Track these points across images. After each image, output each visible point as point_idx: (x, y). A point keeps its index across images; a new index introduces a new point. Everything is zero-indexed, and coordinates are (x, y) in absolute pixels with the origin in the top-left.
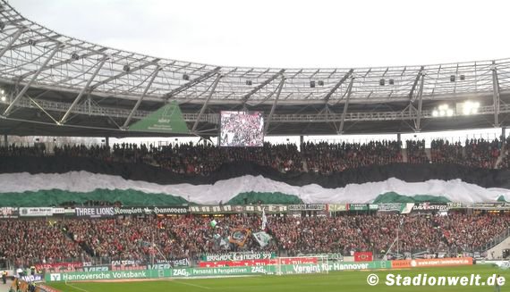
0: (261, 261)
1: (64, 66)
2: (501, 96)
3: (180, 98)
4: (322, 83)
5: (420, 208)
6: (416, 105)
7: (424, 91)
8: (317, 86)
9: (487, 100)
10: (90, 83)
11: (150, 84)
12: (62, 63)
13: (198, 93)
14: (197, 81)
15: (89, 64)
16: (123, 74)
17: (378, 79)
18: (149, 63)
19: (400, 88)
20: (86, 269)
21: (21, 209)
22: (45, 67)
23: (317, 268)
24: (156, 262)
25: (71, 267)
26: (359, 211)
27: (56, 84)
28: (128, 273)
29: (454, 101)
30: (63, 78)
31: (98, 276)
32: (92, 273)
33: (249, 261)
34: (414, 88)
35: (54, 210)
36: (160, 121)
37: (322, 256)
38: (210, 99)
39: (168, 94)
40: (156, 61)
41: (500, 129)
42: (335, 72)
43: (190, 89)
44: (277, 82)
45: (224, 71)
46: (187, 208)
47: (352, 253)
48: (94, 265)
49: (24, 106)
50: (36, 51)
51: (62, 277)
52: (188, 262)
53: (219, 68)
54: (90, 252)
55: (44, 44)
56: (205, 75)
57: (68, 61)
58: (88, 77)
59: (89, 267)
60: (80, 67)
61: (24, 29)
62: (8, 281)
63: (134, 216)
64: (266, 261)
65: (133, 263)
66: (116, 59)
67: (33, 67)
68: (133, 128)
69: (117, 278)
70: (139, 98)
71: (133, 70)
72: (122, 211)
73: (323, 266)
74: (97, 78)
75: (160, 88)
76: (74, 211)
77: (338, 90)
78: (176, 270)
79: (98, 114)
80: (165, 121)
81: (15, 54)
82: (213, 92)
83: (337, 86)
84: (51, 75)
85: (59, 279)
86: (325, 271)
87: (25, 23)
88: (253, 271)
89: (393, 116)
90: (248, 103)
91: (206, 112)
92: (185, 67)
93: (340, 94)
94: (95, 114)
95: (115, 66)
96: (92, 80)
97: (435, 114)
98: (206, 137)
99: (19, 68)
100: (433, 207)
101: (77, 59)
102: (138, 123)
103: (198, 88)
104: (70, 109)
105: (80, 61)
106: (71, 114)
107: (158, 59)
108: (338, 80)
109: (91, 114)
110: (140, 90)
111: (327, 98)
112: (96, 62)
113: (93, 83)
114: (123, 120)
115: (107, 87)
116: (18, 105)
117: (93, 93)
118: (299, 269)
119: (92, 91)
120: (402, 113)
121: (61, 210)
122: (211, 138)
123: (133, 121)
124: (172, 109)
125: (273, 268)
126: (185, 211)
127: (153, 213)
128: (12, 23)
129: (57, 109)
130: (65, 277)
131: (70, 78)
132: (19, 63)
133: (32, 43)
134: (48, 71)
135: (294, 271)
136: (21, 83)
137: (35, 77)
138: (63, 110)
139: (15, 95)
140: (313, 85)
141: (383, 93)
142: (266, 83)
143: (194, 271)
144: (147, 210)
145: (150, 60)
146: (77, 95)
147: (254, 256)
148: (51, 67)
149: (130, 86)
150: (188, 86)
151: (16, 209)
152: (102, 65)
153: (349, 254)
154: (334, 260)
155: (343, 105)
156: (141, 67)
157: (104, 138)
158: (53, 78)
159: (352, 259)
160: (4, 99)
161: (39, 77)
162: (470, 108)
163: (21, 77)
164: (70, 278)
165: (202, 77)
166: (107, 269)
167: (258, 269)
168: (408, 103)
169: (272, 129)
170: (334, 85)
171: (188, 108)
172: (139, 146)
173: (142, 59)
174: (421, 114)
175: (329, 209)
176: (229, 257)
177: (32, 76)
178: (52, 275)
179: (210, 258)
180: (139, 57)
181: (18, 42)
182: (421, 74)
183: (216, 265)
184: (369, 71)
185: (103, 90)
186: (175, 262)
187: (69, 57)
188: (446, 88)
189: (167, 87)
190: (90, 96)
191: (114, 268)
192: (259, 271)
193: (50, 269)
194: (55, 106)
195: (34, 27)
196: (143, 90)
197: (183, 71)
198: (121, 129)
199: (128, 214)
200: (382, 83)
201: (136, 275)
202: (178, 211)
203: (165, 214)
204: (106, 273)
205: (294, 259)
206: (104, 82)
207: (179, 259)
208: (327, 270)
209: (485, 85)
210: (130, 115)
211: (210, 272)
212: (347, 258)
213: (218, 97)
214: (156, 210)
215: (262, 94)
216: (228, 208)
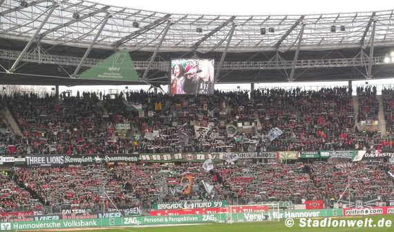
0: (212, 209)
1: (13, 14)
3: (131, 46)
4: (272, 30)
5: (372, 155)
6: (367, 51)
7: (376, 37)
8: (268, 33)
10: (39, 31)
11: (100, 31)
12: (11, 10)
13: (148, 41)
14: (147, 28)
15: (39, 11)
16: (73, 22)
17: (329, 26)
18: (99, 11)
19: (352, 34)
20: (37, 218)
24: (107, 211)
25: (21, 215)
26: (310, 159)
27: (4, 32)
28: (79, 222)
30: (12, 26)
31: (48, 226)
32: (42, 221)
33: (200, 210)
34: (365, 35)
35: (4, 159)
36: (110, 69)
37: (273, 204)
38: (159, 47)
39: (118, 42)
40: (105, 8)
42: (285, 19)
43: (140, 37)
44: (227, 29)
45: (174, 18)
46: (138, 156)
47: (303, 201)
48: (45, 214)
51: (12, 226)
52: (139, 211)
53: (169, 15)
56: (155, 22)
57: (17, 9)
58: (37, 24)
59: (39, 217)
60: (30, 15)
63: (84, 165)
64: (217, 209)
65: (83, 211)
66: (65, 6)
68: (83, 76)
69: (68, 227)
70: (89, 46)
71: (83, 18)
72: (73, 160)
73: (274, 214)
74: (47, 26)
75: (112, 33)
76: (24, 160)
77: (289, 37)
78: (127, 219)
79: (48, 62)
80: (115, 69)
82: (163, 39)
83: (288, 33)
85: (9, 228)
86: (276, 219)
88: (203, 220)
89: (345, 63)
90: (199, 50)
91: (156, 60)
92: (136, 14)
93: (291, 40)
94: (45, 62)
95: (64, 14)
96: (41, 28)
97: (387, 60)
98: (156, 85)
100: (384, 155)
101: (27, 6)
102: (88, 71)
103: (149, 36)
104: (20, 57)
105: (29, 9)
106: (21, 62)
107: (108, 7)
108: (288, 27)
109: (40, 62)
110: (89, 38)
111: (278, 45)
112: (45, 9)
113: (42, 31)
114: (73, 68)
115: (56, 35)
117: (42, 41)
118: (250, 217)
119: (41, 38)
120: (354, 60)
121: (11, 159)
122: (161, 86)
123: (83, 70)
124: (122, 56)
125: (223, 216)
126: (135, 159)
127: (104, 161)
129: (5, 57)
130: (16, 226)
131: (20, 26)
135: (245, 219)
138: (12, 58)
140: (263, 32)
141: (334, 40)
142: (216, 30)
143: (145, 219)
144: (97, 159)
145: (100, 7)
146: (27, 42)
147: (206, 204)
149: (81, 33)
150: (137, 33)
152: (51, 13)
153: (300, 202)
154: (284, 208)
155: (294, 52)
156: (91, 15)
157: (54, 87)
158: (2, 26)
159: (303, 207)
164: (21, 227)
165: (152, 24)
166: (58, 217)
167: (209, 217)
168: (358, 50)
169: (222, 77)
170: (284, 32)
171: (138, 55)
173: (91, 7)
174: (372, 61)
175: (280, 156)
176: (179, 205)
178: (2, 224)
179: (160, 206)
180: (89, 5)
182: (373, 19)
183: (167, 214)
184: (320, 18)
185: (53, 38)
186: (126, 211)
187: (17, 5)
189: (117, 35)
190: (38, 44)
191: (64, 217)
192: (211, 219)
194: (5, 54)
196: (93, 38)
197: (133, 18)
198: (71, 77)
199: (78, 163)
200: (333, 30)
201: (87, 224)
202: (129, 159)
203: (116, 163)
204: (56, 221)
205: (244, 208)
206: (54, 30)
207: (130, 208)
208: (279, 218)
210: (80, 63)
211: (161, 220)
212: (298, 207)
213: (169, 44)
214: (107, 158)
215: (213, 41)
216: (178, 156)
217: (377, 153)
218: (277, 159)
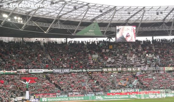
0: (134, 92)
3: (99, 21)
4: (162, 13)
8: (160, 14)
10: (59, 15)
11: (85, 14)
13: (106, 18)
14: (106, 13)
15: (59, 6)
16: (73, 10)
18: (85, 5)
20: (58, 96)
21: (30, 70)
22: (39, 8)
23: (159, 96)
24: (88, 93)
25: (51, 95)
27: (44, 15)
28: (76, 98)
30: (47, 12)
31: (63, 99)
32: (60, 98)
33: (129, 93)
35: (44, 70)
36: (90, 31)
37: (162, 90)
38: (111, 21)
39: (93, 19)
42: (168, 8)
43: (103, 16)
44: (141, 12)
45: (118, 8)
48: (61, 94)
49: (30, 25)
51: (47, 99)
52: (102, 93)
53: (116, 7)
56: (110, 10)
58: (58, 12)
59: (59, 95)
60: (55, 8)
63: (78, 73)
64: (137, 93)
65: (78, 93)
66: (70, 4)
67: (34, 8)
68: (78, 34)
69: (71, 100)
70: (80, 21)
71: (78, 8)
72: (73, 71)
73: (163, 95)
74: (62, 12)
76: (52, 71)
77: (169, 16)
78: (97, 97)
79: (63, 28)
80: (92, 31)
81: (26, 2)
82: (113, 17)
83: (169, 14)
84: (42, 11)
85: (46, 100)
86: (163, 97)
88: (131, 97)
90: (129, 22)
91: (110, 26)
92: (101, 6)
94: (62, 28)
95: (70, 7)
96: (60, 13)
98: (110, 38)
99: (28, 8)
101: (53, 4)
102: (80, 32)
103: (107, 16)
104: (51, 26)
105: (55, 5)
106: (51, 28)
107: (89, 4)
108: (169, 11)
109: (59, 28)
110: (81, 17)
111: (164, 19)
112: (61, 5)
113: (60, 15)
114: (74, 31)
115: (66, 16)
116: (28, 24)
117: (60, 19)
118: (152, 96)
119: (60, 18)
121: (47, 70)
122: (112, 38)
123: (78, 31)
124: (95, 25)
125: (140, 96)
126: (101, 70)
127: (87, 71)
129: (45, 26)
130: (49, 100)
131: (50, 12)
134: (41, 10)
135: (149, 97)
136: (29, 15)
137: (35, 12)
138: (47, 27)
139: (26, 20)
140: (158, 14)
142: (137, 13)
143: (105, 97)
144: (84, 70)
145: (85, 4)
146: (53, 20)
147: (132, 90)
148: (42, 8)
149: (77, 15)
150: (102, 15)
151: (27, 70)
152: (64, 6)
154: (167, 92)
155: (171, 22)
156: (81, 7)
157: (65, 39)
158: (43, 13)
160: (22, 22)
161: (37, 12)
163: (29, 12)
164: (51, 100)
165: (108, 11)
166: (67, 96)
167: (133, 96)
169: (139, 34)
170: (167, 14)
171: (102, 25)
172: (80, 42)
173: (81, 4)
175: (165, 69)
176: (120, 91)
177: (34, 12)
178: (43, 99)
179: (112, 91)
180: (81, 3)
183: (115, 95)
185: (65, 18)
186: (96, 93)
187: (50, 3)
189: (92, 16)
190: (59, 20)
191: (70, 96)
192: (134, 97)
193: (42, 96)
194: (44, 25)
196: (82, 17)
197: (100, 8)
198: (73, 35)
199: (76, 72)
201: (80, 99)
202: (98, 70)
203: (92, 72)
204: (66, 98)
205: (149, 92)
206: (65, 14)
207: (98, 92)
208: (165, 97)
210: (76, 28)
211: (112, 97)
212: (173, 91)
213: (116, 20)
214: (88, 70)
215: (135, 18)
216: (120, 69)
218: (164, 70)
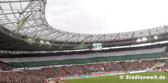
0: (103, 73)
2: (151, 36)
3: (84, 42)
4: (113, 36)
6: (133, 40)
7: (135, 36)
9: (148, 37)
10: (66, 40)
12: (60, 36)
13: (88, 40)
14: (88, 38)
15: (66, 36)
16: (73, 37)
19: (129, 36)
20: (68, 77)
22: (57, 37)
23: (114, 74)
24: (82, 75)
25: (65, 77)
26: (122, 62)
28: (76, 77)
29: (141, 38)
31: (70, 78)
33: (100, 74)
34: (132, 36)
35: (61, 66)
36: (81, 46)
37: (115, 72)
38: (90, 41)
39: (82, 41)
40: (79, 34)
41: (151, 43)
42: (116, 34)
44: (104, 37)
49: (53, 45)
50: (55, 34)
51: (63, 79)
52: (88, 74)
53: (92, 35)
54: (68, 73)
55: (57, 32)
56: (89, 36)
57: (62, 36)
58: (66, 38)
60: (64, 37)
61: (52, 30)
62: (53, 80)
63: (77, 66)
64: (104, 73)
65: (77, 75)
67: (55, 37)
68: (76, 48)
70: (76, 42)
72: (74, 65)
74: (68, 39)
75: (80, 39)
76: (65, 65)
79: (68, 46)
81: (51, 35)
83: (116, 37)
84: (58, 39)
86: (116, 75)
87: (53, 28)
89: (128, 42)
90: (98, 41)
91: (90, 44)
92: (85, 35)
93: (117, 38)
95: (71, 36)
97: (137, 41)
98: (90, 49)
99: (52, 38)
100: (138, 60)
105: (64, 35)
106: (63, 46)
111: (114, 39)
114: (73, 47)
118: (111, 75)
120: (130, 41)
121: (62, 66)
123: (75, 47)
124: (83, 44)
125: (105, 75)
126: (87, 64)
128: (50, 29)
131: (62, 39)
132: (52, 37)
133: (54, 32)
134: (58, 38)
136: (53, 41)
139: (52, 43)
140: (111, 37)
141: (126, 38)
142: (102, 37)
143: (89, 76)
144: (79, 64)
146: (64, 42)
148: (58, 37)
149: (74, 40)
150: (86, 39)
152: (68, 36)
153: (121, 71)
154: (117, 72)
155: (118, 41)
156: (76, 36)
157: (70, 50)
158: (59, 39)
159: (121, 72)
160: (49, 44)
162: (145, 39)
163: (53, 39)
164: (65, 79)
167: (102, 75)
168: (131, 39)
169: (103, 46)
171: (86, 43)
173: (76, 34)
176: (96, 73)
177: (55, 39)
179: (92, 73)
181: (51, 32)
182: (134, 33)
184: (123, 33)
185: (69, 41)
186: (85, 75)
187: (62, 35)
188: (139, 35)
189: (82, 39)
190: (66, 42)
191: (73, 76)
193: (61, 77)
194: (60, 45)
195: (54, 29)
196: (77, 40)
198: (73, 49)
200: (126, 35)
201: (78, 78)
202: (85, 64)
206: (69, 39)
209: (148, 34)
210: (75, 45)
211: (93, 76)
212: (120, 72)
213: (92, 41)
214: (81, 64)
215: (101, 39)
216: (95, 63)
217: (136, 60)
218: (116, 63)
